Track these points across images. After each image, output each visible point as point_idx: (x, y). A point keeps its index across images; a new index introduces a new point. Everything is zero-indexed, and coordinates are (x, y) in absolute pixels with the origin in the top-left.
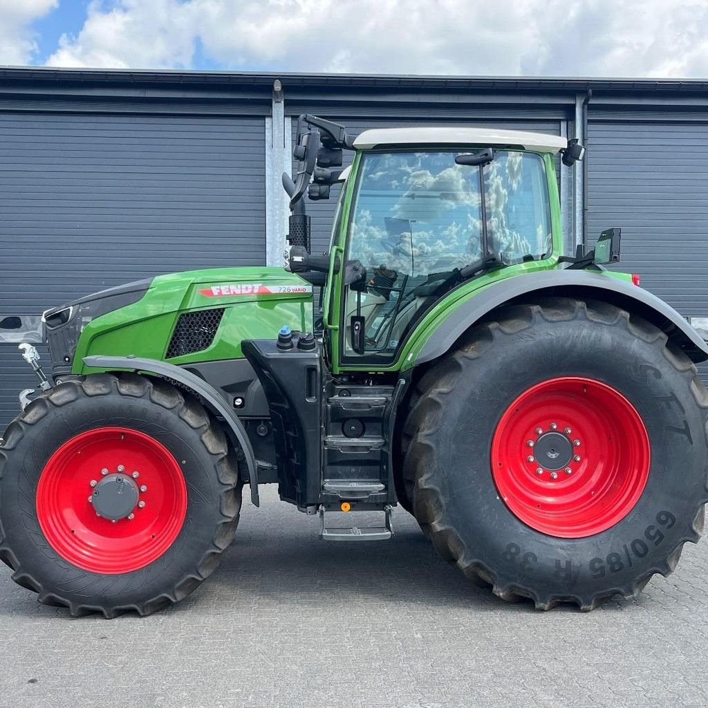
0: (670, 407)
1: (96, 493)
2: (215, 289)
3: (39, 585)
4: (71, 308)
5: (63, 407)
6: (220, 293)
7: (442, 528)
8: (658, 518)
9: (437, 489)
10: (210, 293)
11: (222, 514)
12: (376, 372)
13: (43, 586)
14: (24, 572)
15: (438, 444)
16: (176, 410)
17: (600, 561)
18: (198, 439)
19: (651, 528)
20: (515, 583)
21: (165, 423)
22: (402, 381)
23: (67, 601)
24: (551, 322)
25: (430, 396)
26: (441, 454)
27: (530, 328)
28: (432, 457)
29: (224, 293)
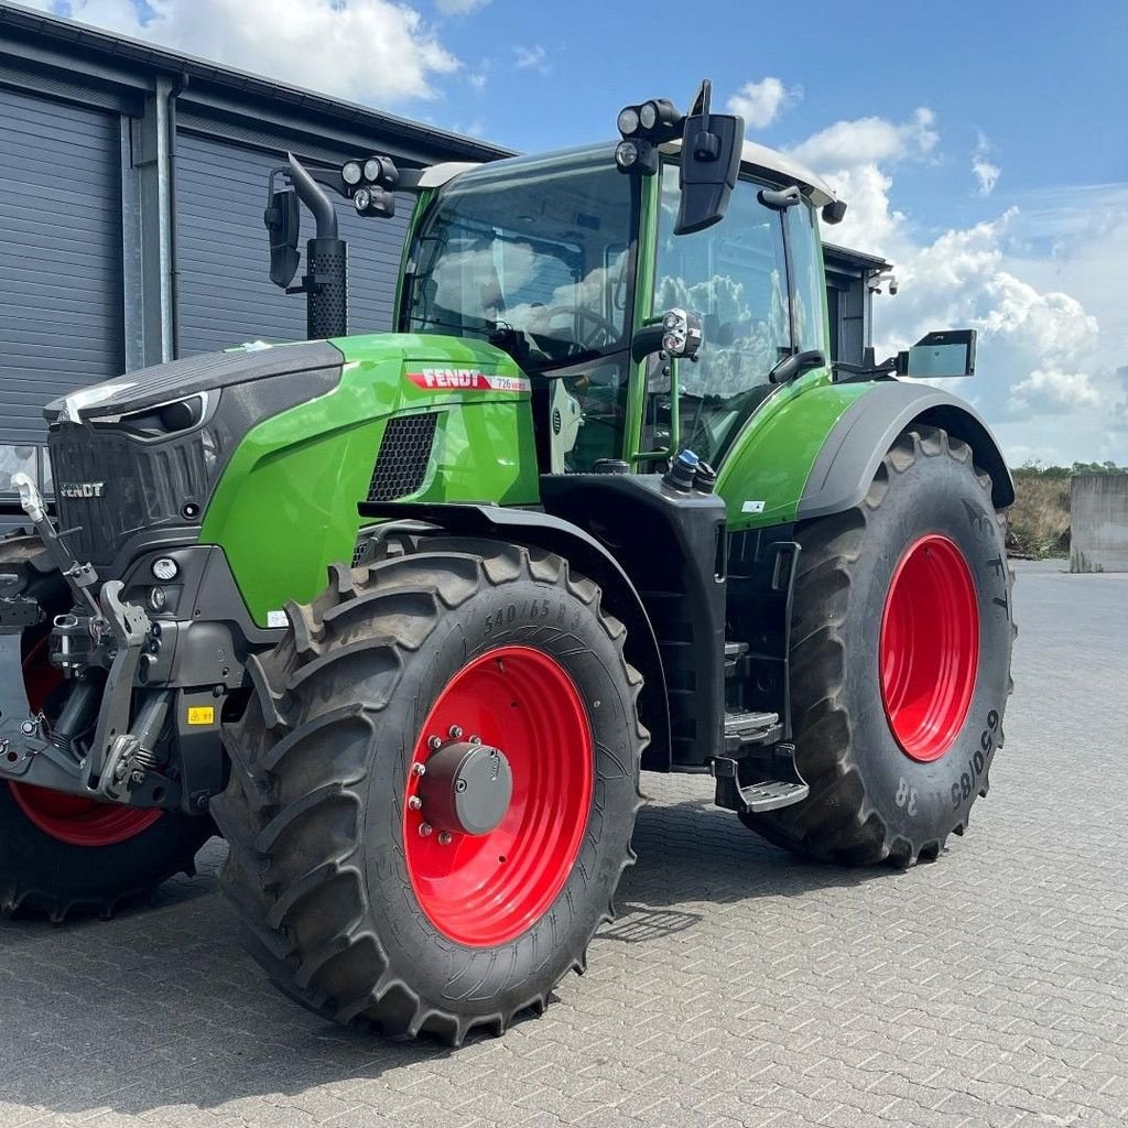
1: (461, 786)
2: (429, 374)
4: (204, 395)
5: (459, 610)
6: (435, 384)
7: (848, 770)
8: (988, 719)
9: (846, 710)
10: (421, 380)
15: (847, 641)
16: (594, 605)
17: (957, 786)
19: (985, 733)
20: (899, 835)
21: (584, 632)
22: (798, 546)
23: (454, 1017)
24: (927, 456)
25: (839, 567)
26: (851, 656)
27: (914, 463)
28: (841, 660)
29: (440, 383)
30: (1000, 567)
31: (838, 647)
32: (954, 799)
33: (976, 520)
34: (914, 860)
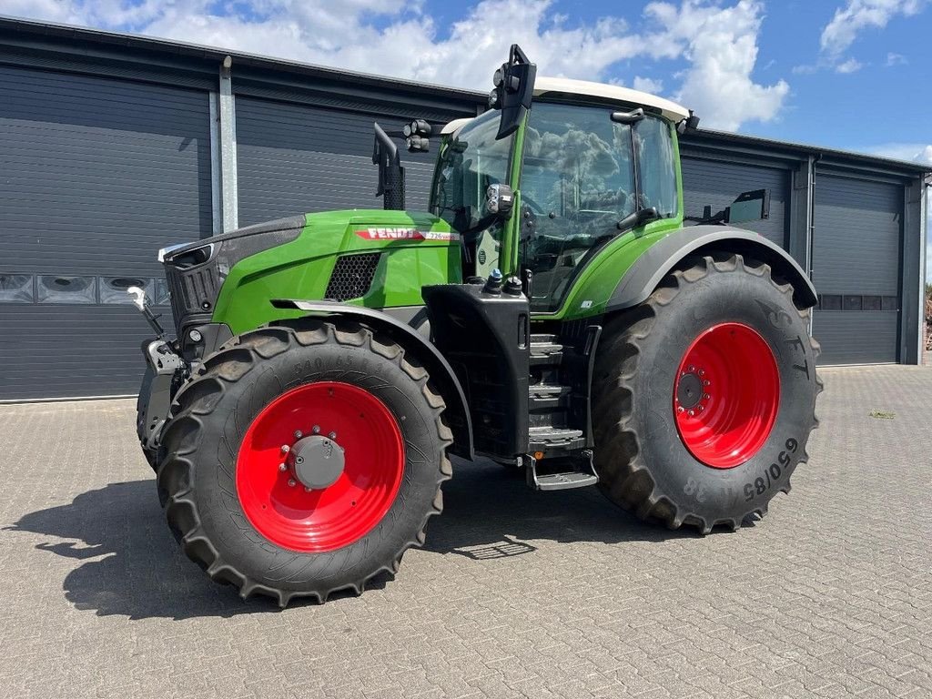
0: (796, 348)
1: (300, 460)
2: (372, 231)
3: (243, 576)
4: (212, 245)
5: (272, 359)
6: (377, 236)
7: (638, 469)
8: (787, 444)
9: (635, 431)
10: (366, 235)
11: (442, 472)
12: (537, 320)
13: (248, 577)
14: (224, 564)
15: (636, 388)
16: (397, 360)
17: (750, 486)
18: (419, 391)
19: (782, 453)
20: (691, 513)
21: (386, 375)
22: (600, 328)
23: (276, 590)
24: (720, 272)
25: (629, 341)
26: (639, 397)
27: (705, 277)
28: (630, 400)
29: (381, 236)
30: (799, 345)
31: (628, 393)
32: (746, 494)
33: (772, 314)
34: (708, 530)
